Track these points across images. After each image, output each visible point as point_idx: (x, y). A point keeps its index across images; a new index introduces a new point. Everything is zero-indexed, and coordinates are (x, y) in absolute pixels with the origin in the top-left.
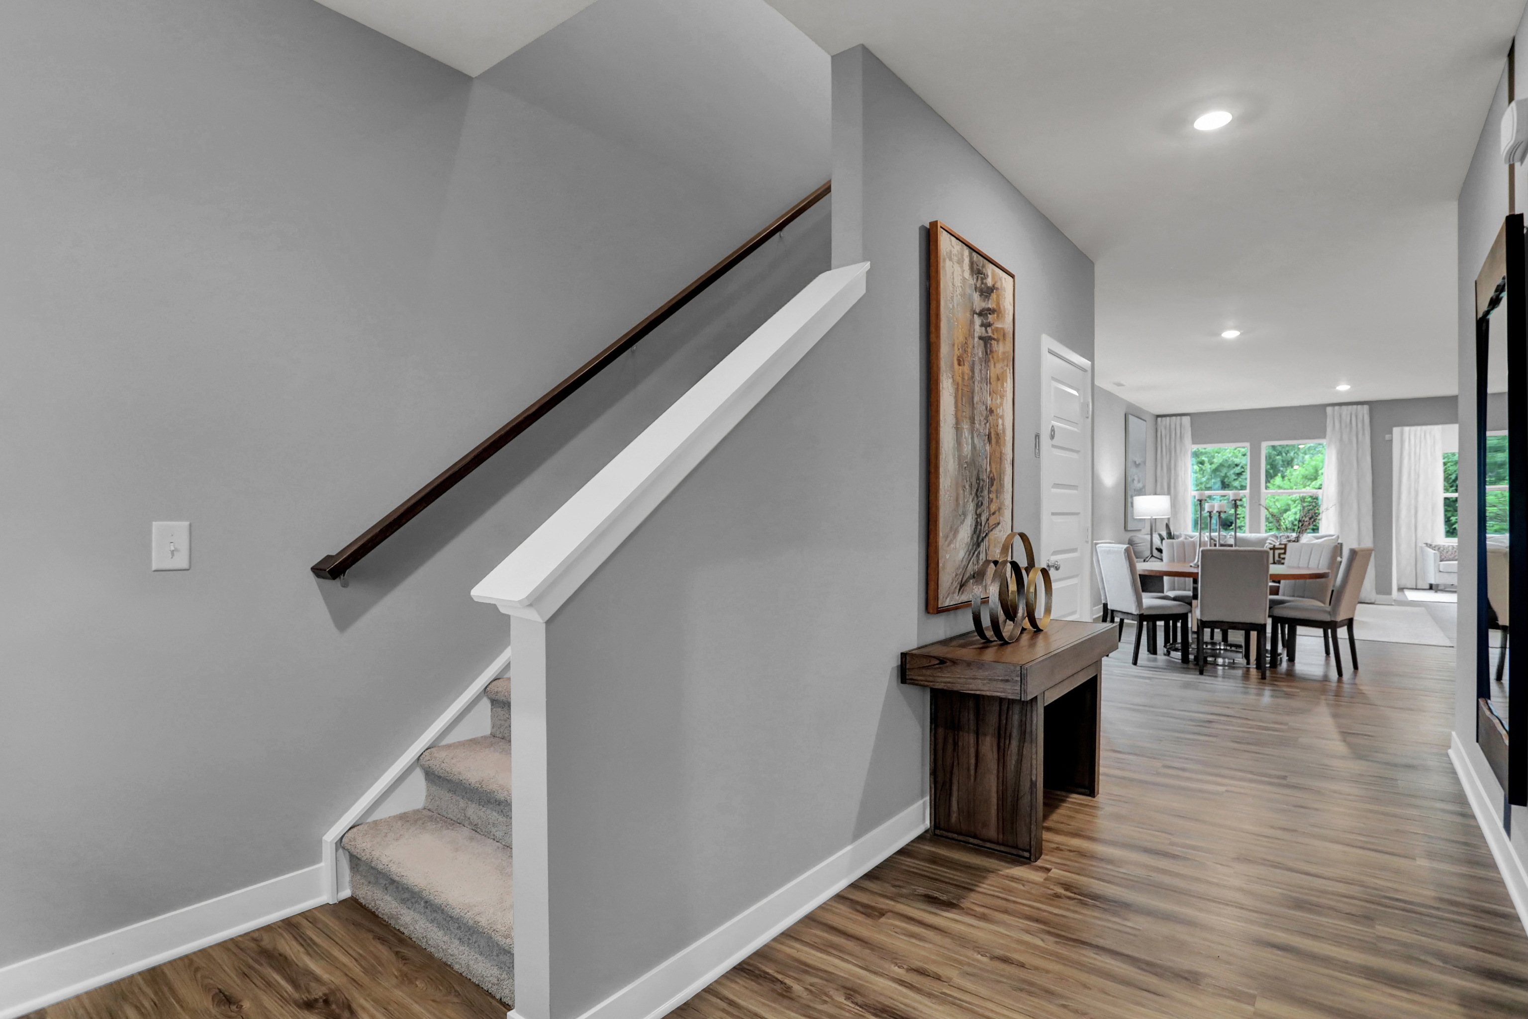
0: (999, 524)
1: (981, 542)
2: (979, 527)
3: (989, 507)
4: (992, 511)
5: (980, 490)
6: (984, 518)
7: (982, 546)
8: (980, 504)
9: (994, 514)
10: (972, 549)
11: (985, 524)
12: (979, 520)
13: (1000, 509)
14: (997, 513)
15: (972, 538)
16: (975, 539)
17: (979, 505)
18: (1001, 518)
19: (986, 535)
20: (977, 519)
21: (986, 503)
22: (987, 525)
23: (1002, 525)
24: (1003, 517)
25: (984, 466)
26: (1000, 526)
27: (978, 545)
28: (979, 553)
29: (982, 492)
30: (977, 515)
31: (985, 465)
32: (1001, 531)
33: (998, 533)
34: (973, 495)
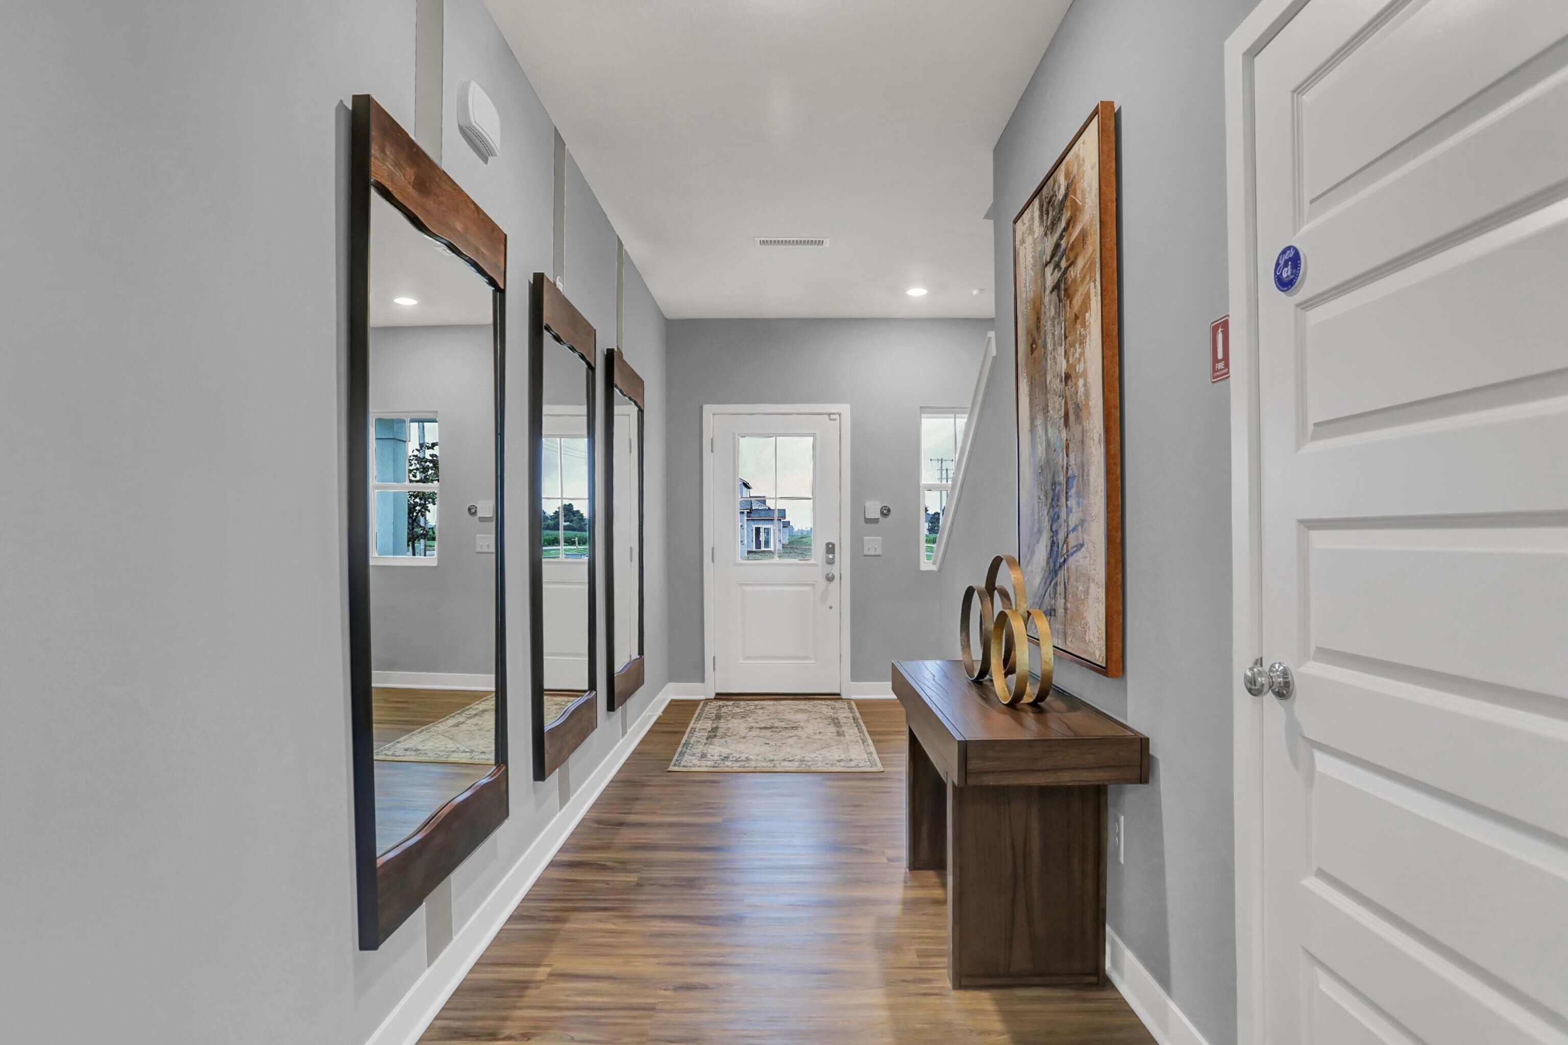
0: (1082, 545)
1: (1058, 570)
2: (1055, 548)
3: (1067, 521)
4: (1072, 525)
5: (1056, 498)
6: (1061, 536)
7: (1059, 576)
8: (1056, 517)
9: (1074, 529)
10: (1048, 577)
11: (1063, 545)
12: (1055, 539)
13: (1082, 522)
14: (1079, 528)
15: (1048, 563)
16: (1052, 565)
17: (1055, 519)
18: (1086, 537)
19: (1065, 561)
20: (1052, 537)
21: (1063, 515)
22: (1065, 546)
23: (1087, 548)
24: (1088, 535)
25: (1060, 462)
26: (1083, 549)
27: (1056, 574)
28: (1056, 584)
29: (1058, 500)
30: (1053, 532)
31: (1061, 459)
32: (1086, 557)
33: (1081, 560)
34: (1048, 506)
